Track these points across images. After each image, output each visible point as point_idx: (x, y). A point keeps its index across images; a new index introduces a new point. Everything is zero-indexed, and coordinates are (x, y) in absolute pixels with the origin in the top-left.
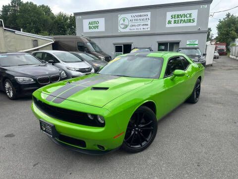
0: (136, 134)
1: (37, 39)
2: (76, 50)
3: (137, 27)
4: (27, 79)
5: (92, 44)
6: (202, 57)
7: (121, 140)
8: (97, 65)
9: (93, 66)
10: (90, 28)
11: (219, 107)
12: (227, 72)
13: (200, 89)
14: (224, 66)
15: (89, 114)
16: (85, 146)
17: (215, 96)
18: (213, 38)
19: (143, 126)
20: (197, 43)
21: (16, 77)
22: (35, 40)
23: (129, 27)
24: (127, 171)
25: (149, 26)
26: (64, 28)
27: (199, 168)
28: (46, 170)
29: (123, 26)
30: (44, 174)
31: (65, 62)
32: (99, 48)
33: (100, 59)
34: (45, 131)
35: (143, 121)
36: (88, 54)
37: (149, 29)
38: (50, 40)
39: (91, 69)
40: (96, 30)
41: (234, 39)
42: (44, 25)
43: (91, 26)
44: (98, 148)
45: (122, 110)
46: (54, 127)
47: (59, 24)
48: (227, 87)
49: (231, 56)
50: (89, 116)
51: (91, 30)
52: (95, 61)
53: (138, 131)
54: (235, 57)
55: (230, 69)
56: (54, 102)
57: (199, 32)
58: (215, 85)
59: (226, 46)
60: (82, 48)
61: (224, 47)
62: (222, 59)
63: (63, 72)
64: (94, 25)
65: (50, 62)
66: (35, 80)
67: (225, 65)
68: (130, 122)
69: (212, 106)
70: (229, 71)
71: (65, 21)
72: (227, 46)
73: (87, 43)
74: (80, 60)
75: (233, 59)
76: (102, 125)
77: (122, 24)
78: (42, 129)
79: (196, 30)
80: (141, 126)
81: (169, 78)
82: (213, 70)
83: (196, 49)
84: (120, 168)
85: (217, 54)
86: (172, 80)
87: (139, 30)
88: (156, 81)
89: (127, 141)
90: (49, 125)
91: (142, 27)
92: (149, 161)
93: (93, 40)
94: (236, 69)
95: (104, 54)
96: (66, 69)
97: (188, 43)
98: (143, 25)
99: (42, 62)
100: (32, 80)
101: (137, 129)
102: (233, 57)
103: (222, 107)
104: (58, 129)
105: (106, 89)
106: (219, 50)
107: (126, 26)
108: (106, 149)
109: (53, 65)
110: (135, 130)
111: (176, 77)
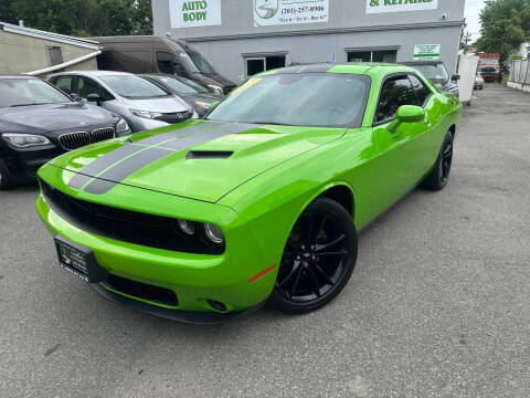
0: (304, 269)
1: (58, 45)
2: (153, 71)
3: (297, 15)
4: (34, 138)
5: (192, 55)
6: (450, 84)
7: (267, 284)
8: (204, 104)
9: (196, 107)
10: (186, 18)
11: (496, 197)
12: (504, 117)
13: (451, 156)
14: (497, 106)
15: (182, 220)
16: (176, 303)
17: (484, 173)
18: (469, 43)
19: (322, 247)
20: (437, 50)
21: (5, 135)
22: (54, 48)
23: (278, 15)
24: (285, 360)
25: (326, 11)
26: (126, 22)
27: (464, 349)
28: (78, 365)
29: (263, 13)
30: (72, 374)
31: (128, 97)
32: (208, 64)
33: (211, 90)
34: (71, 266)
35: (322, 234)
36: (183, 79)
37: (326, 19)
38: (90, 47)
39: (191, 115)
40: (201, 23)
41: (516, 44)
42: (77, 14)
43: (189, 12)
44: (209, 307)
45: (267, 209)
46: (91, 257)
47: (113, 13)
48: (511, 152)
49: (509, 84)
50: (183, 227)
51: (189, 24)
52: (200, 95)
53: (309, 260)
54: (519, 87)
55: (511, 113)
56: (87, 190)
57: (444, 25)
58: (481, 147)
59: (500, 61)
60: (168, 65)
61: (494, 63)
62: (491, 90)
63: (122, 121)
64: (195, 11)
65: (90, 99)
66: (53, 140)
67: (500, 103)
68: (289, 239)
69: (481, 194)
70: (509, 117)
71: (128, 6)
72: (502, 59)
73: (179, 52)
74: (165, 93)
75: (516, 90)
76: (218, 249)
77: (261, 8)
78: (61, 260)
79: (435, 19)
80: (318, 247)
81: (384, 126)
82: (472, 114)
83: (435, 64)
84: (268, 354)
85: (480, 80)
86: (392, 130)
87: (303, 22)
88: (353, 134)
89: (283, 287)
90: (77, 251)
91: (309, 14)
92: (339, 334)
93: (195, 47)
94: (524, 111)
95: (220, 80)
96: (129, 115)
97: (417, 51)
98: (312, 9)
99: (72, 99)
100: (47, 141)
101: (307, 255)
102: (514, 85)
103: (503, 198)
104: (103, 262)
105: (227, 154)
106: (483, 70)
107: (272, 13)
108: (229, 308)
109: (99, 105)
110: (303, 259)
111: (403, 124)
